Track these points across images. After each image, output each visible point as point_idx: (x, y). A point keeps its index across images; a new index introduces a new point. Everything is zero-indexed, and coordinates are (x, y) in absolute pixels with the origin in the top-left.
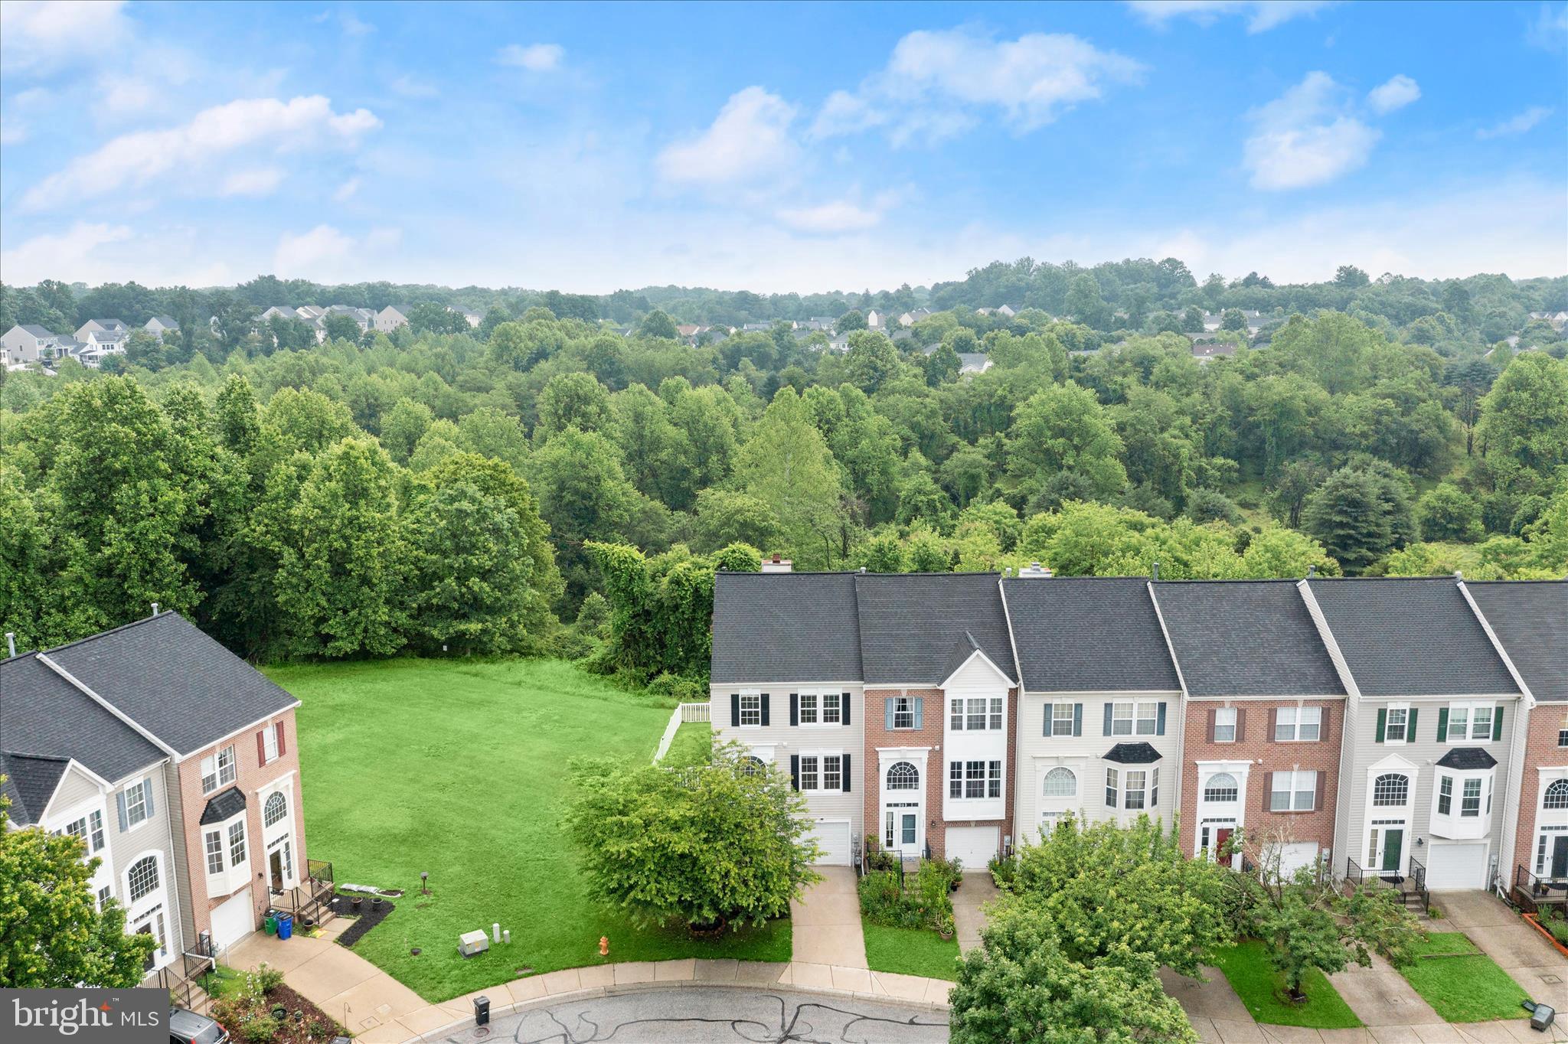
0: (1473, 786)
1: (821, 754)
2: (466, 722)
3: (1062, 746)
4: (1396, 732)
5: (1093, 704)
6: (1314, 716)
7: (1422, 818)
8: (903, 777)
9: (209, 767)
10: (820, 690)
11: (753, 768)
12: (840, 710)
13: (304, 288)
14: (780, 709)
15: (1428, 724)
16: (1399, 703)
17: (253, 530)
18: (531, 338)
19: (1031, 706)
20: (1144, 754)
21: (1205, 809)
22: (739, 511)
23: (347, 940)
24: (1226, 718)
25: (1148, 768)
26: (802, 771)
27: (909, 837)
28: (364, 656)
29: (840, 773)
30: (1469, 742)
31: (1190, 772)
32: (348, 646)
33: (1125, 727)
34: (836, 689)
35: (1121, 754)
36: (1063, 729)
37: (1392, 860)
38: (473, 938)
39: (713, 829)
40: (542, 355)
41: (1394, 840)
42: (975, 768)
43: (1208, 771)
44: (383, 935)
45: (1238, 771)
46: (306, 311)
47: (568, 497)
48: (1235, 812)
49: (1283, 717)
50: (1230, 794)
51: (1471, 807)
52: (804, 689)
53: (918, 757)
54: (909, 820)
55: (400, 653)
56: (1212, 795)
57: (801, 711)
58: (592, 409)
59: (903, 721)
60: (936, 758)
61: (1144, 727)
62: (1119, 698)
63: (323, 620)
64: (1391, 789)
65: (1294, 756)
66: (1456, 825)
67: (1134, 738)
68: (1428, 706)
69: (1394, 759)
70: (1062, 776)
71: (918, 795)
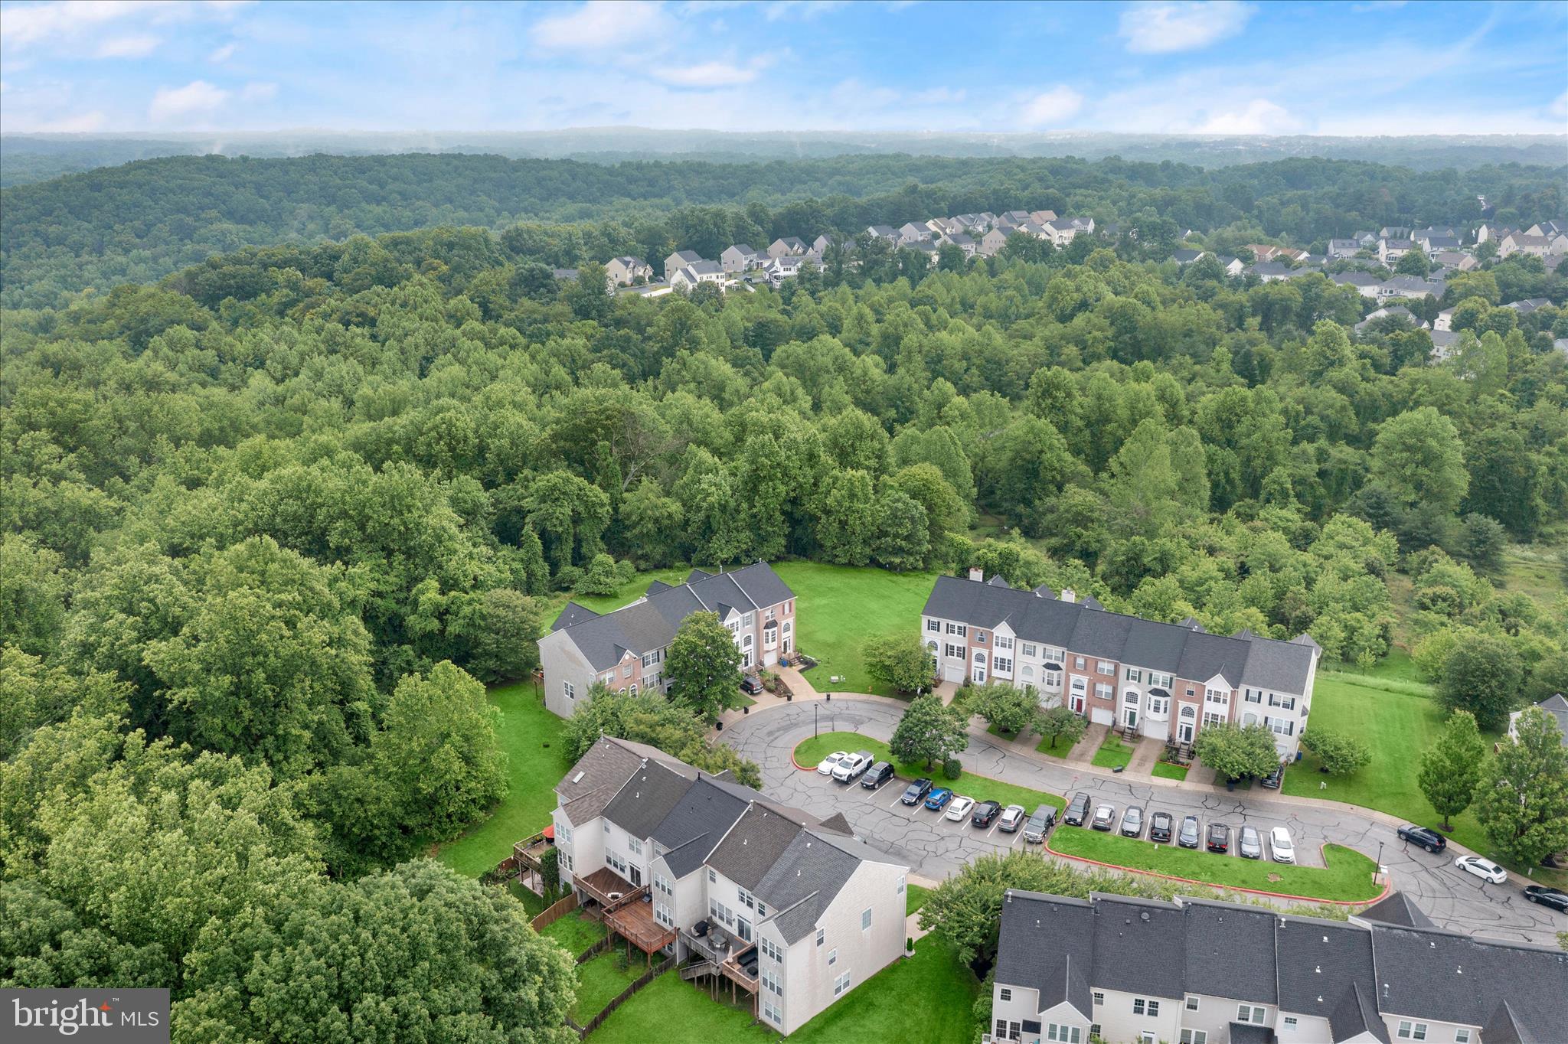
0: (1157, 702)
1: (956, 645)
2: (874, 605)
3: (1028, 659)
4: (1134, 678)
5: (1040, 647)
6: (1112, 667)
7: (1143, 710)
8: (980, 658)
9: (768, 613)
10: (957, 624)
11: (933, 645)
12: (962, 631)
13: (940, 194)
14: (943, 627)
15: (1145, 678)
16: (1135, 669)
17: (811, 506)
18: (1078, 289)
19: (1020, 643)
20: (1057, 668)
21: (1073, 691)
22: (1076, 505)
23: (801, 671)
24: (1080, 661)
25: (1056, 673)
26: (949, 650)
27: (981, 679)
28: (851, 565)
29: (962, 653)
30: (1160, 687)
31: (1068, 678)
32: (843, 560)
33: (1050, 657)
34: (962, 625)
35: (1048, 666)
36: (1029, 653)
37: (1132, 721)
38: (835, 678)
39: (899, 660)
40: (1083, 306)
41: (1133, 716)
42: (1003, 661)
43: (1074, 678)
44: (812, 672)
45: (1085, 680)
46: (935, 224)
47: (1020, 462)
48: (1083, 694)
49: (1101, 665)
50: (1082, 688)
51: (1157, 709)
52: (951, 622)
53: (985, 652)
54: (981, 673)
55: (866, 565)
56: (1075, 686)
57: (950, 629)
58: (1061, 395)
59: (981, 640)
60: (990, 654)
61: (1057, 658)
62: (1048, 647)
63: (835, 548)
64: (1132, 697)
65: (1104, 679)
66: (1151, 714)
67: (1053, 661)
68: (1146, 672)
69: (1132, 687)
70: (1027, 669)
71: (985, 665)
